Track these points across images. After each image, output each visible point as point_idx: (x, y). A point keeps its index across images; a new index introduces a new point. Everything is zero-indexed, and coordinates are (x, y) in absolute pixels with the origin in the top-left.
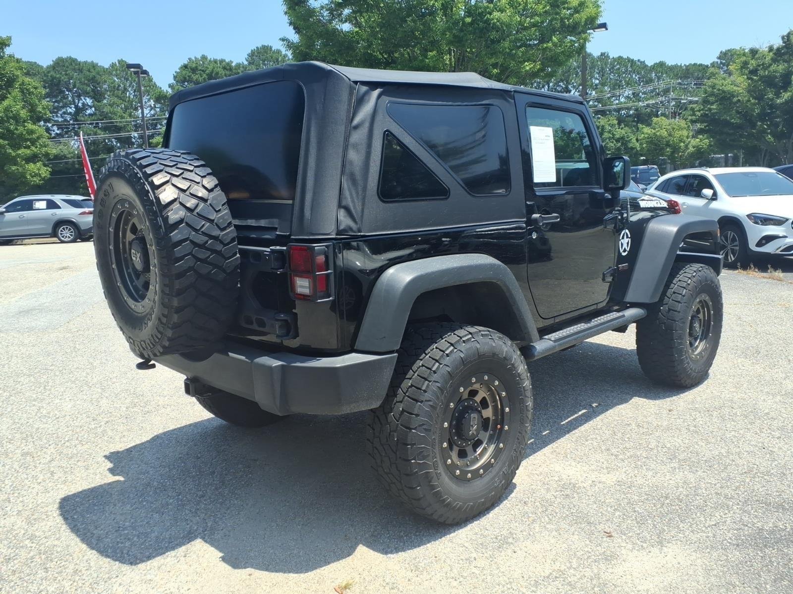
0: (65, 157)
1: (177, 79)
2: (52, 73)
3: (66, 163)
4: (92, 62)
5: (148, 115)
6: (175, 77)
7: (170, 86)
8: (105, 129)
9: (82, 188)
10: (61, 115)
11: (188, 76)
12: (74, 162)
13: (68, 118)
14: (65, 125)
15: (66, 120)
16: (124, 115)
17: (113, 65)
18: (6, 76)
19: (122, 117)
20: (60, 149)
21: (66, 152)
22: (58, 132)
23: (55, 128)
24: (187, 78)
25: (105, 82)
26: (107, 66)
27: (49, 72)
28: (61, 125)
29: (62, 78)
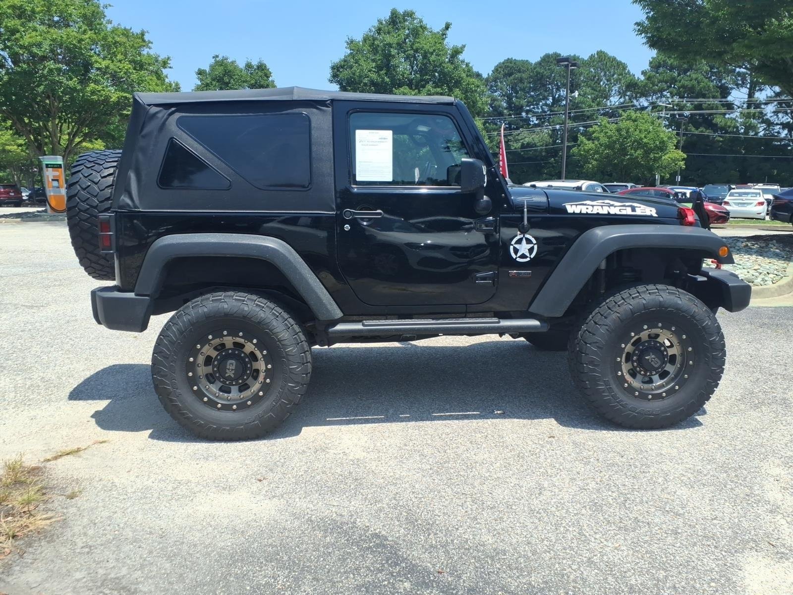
0: (535, 145)
1: (652, 65)
2: (538, 69)
3: (536, 151)
4: (575, 55)
5: (617, 103)
6: (651, 63)
7: (643, 73)
8: (575, 119)
9: (546, 174)
10: (541, 107)
11: (663, 61)
12: (542, 149)
13: (546, 109)
14: (543, 116)
15: (544, 111)
16: (592, 104)
17: (592, 57)
18: (454, 79)
19: (590, 106)
20: (533, 138)
21: (536, 140)
22: (537, 122)
23: (534, 119)
24: (662, 63)
25: (582, 73)
26: (586, 58)
27: (535, 69)
28: (540, 116)
29: (545, 73)
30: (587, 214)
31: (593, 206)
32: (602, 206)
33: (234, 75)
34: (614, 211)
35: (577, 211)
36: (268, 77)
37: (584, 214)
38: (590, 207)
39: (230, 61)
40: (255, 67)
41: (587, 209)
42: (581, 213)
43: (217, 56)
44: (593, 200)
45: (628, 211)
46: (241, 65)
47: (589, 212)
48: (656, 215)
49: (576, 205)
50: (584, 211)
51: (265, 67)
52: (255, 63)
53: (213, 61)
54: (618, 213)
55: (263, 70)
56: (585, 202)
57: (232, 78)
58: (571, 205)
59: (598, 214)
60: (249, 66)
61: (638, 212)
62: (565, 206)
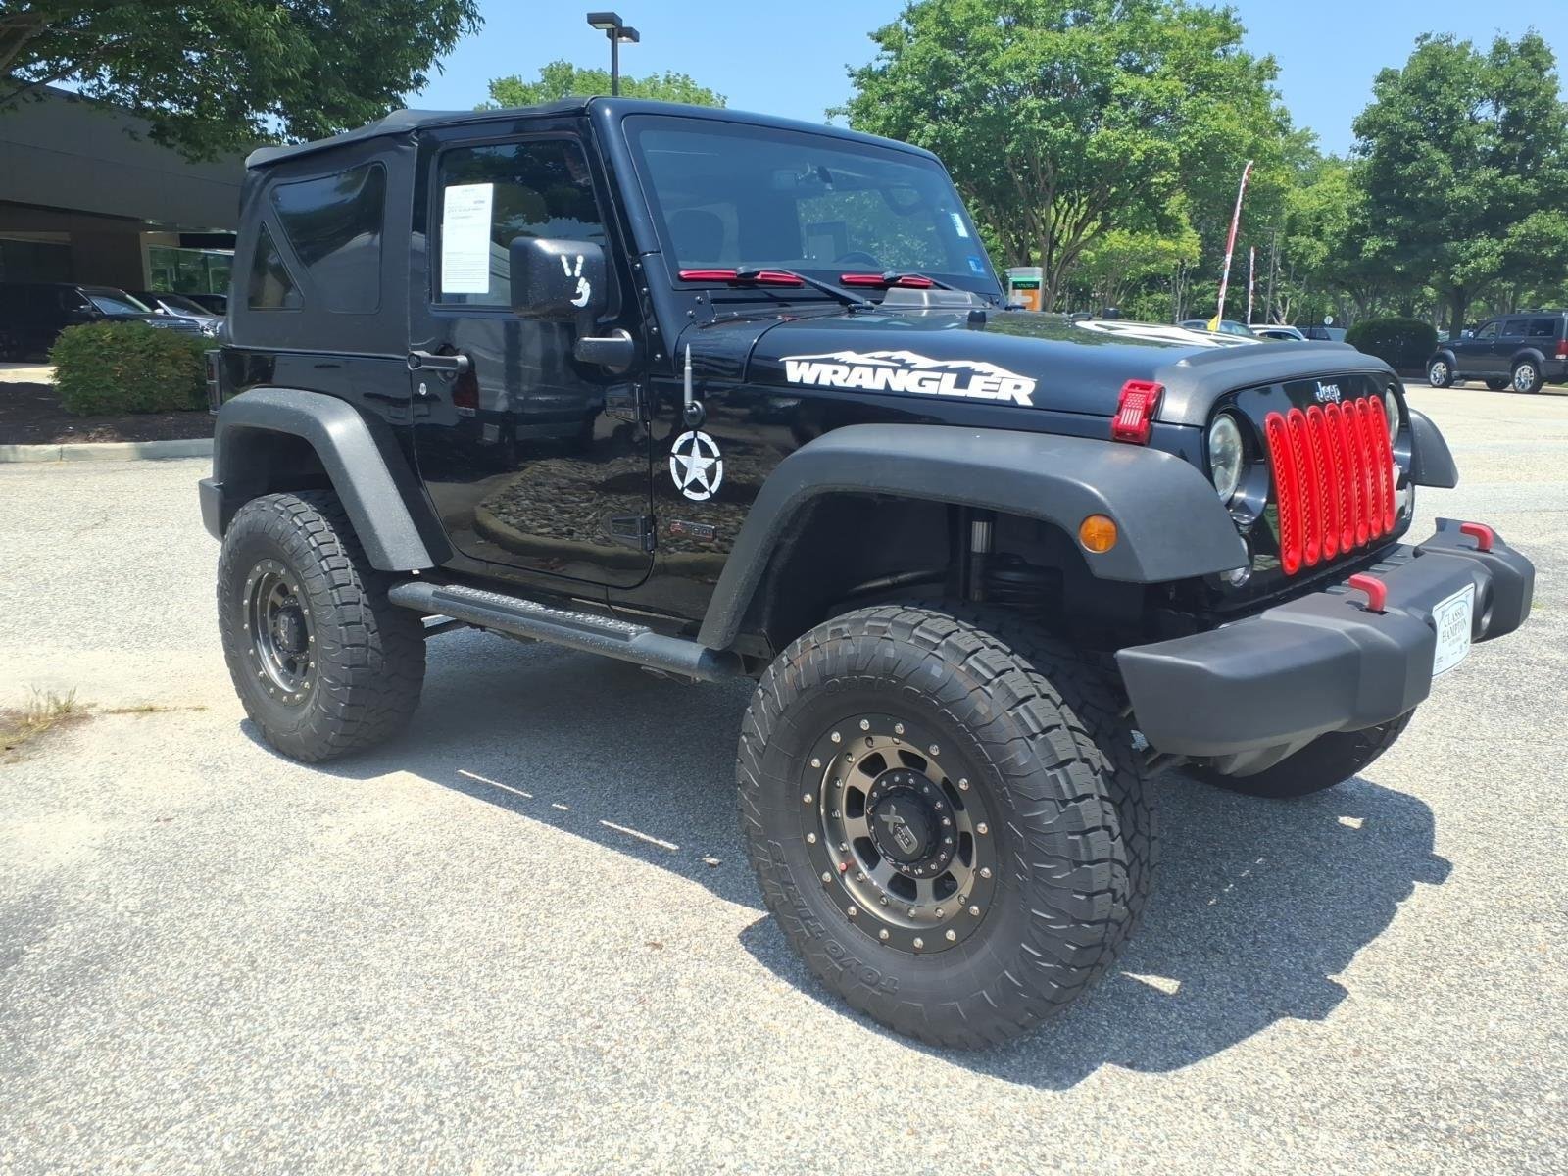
30: (832, 388)
31: (851, 366)
32: (875, 367)
33: (1453, 75)
34: (904, 382)
35: (810, 380)
36: (1541, 71)
37: (824, 388)
38: (843, 370)
39: (1455, 43)
40: (1515, 50)
41: (835, 373)
42: (816, 387)
43: (1427, 37)
44: (860, 350)
45: (947, 386)
46: (1484, 48)
47: (839, 382)
48: (1029, 403)
49: (811, 362)
50: (825, 381)
51: (1540, 45)
52: (1514, 39)
53: (1415, 48)
54: (914, 388)
55: (1532, 53)
56: (836, 356)
57: (1446, 81)
58: (799, 361)
59: (859, 390)
60: (1500, 48)
61: (976, 389)
62: (784, 362)
